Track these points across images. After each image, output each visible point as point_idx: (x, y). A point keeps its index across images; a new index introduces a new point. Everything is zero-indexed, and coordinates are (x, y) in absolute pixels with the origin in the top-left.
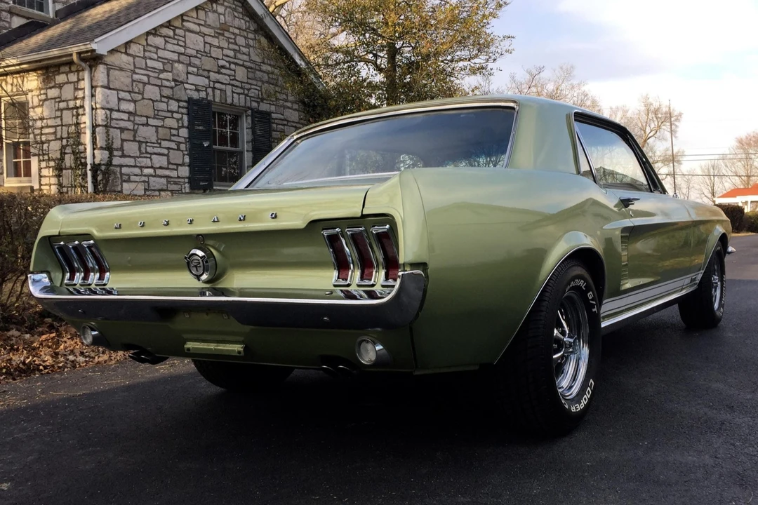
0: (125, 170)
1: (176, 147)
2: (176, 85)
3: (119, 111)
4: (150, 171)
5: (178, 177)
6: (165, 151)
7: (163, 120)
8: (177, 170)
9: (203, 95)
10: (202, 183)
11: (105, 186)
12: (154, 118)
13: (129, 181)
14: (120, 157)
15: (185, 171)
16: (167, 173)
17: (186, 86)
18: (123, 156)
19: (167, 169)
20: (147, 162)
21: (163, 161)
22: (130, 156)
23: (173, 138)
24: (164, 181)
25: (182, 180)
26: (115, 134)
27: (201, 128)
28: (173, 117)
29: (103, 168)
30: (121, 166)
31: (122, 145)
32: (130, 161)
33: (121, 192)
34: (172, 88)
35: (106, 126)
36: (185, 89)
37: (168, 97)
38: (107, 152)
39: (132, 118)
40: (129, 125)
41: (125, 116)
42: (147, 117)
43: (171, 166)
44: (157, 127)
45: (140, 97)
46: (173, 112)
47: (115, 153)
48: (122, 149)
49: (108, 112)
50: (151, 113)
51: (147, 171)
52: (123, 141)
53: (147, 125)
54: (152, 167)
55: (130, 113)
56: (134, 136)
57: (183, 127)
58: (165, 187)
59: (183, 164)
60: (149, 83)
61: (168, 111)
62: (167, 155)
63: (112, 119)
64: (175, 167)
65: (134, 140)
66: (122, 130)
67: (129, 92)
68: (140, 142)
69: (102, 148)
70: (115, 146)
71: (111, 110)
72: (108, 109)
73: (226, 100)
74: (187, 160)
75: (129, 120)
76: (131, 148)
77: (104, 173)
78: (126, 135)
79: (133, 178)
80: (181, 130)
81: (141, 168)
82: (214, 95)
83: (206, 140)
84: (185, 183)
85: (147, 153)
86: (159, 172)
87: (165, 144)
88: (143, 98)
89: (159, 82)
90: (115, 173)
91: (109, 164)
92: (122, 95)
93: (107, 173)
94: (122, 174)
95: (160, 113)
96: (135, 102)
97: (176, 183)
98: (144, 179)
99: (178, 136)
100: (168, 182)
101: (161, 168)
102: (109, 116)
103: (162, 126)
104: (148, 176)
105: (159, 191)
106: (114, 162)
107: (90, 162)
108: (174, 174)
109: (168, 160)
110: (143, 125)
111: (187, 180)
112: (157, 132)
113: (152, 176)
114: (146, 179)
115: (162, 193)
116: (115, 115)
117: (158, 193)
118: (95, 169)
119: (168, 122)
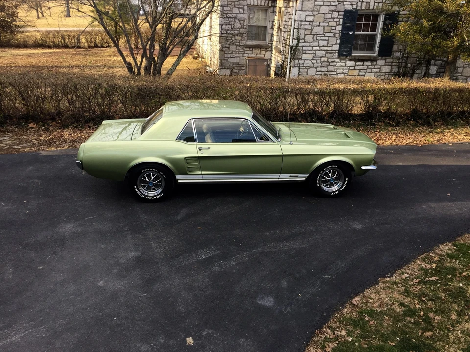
0: (304, 48)
1: (333, 36)
2: (339, 4)
3: (305, 21)
4: (318, 48)
5: (332, 50)
6: (327, 38)
7: (328, 23)
8: (332, 47)
9: (355, 7)
10: (344, 53)
11: (294, 56)
12: (324, 22)
13: (305, 53)
14: (303, 42)
15: (337, 47)
16: (326, 48)
17: (345, 3)
18: (304, 42)
19: (327, 46)
20: (316, 44)
21: (325, 43)
22: (308, 42)
23: (332, 31)
24: (324, 52)
25: (335, 52)
26: (302, 32)
27: (349, 25)
28: (334, 21)
29: (294, 48)
30: (303, 47)
31: (304, 37)
32: (308, 44)
33: (301, 58)
34: (336, 6)
35: (298, 29)
36: (344, 5)
37: (333, 11)
38: (297, 41)
39: (311, 24)
40: (310, 27)
41: (308, 23)
42: (320, 22)
43: (329, 45)
44: (324, 26)
45: (317, 12)
46: (334, 18)
47: (301, 41)
48: (304, 39)
49: (300, 22)
50: (322, 20)
51: (315, 48)
52: (305, 35)
53: (319, 26)
54: (318, 46)
55: (311, 21)
56: (311, 32)
57: (339, 25)
58: (324, 56)
59: (336, 44)
60: (323, 5)
61: (332, 18)
62: (328, 40)
63: (301, 25)
64: (331, 45)
65: (311, 34)
66: (305, 30)
67: (312, 11)
68: (314, 35)
69: (295, 39)
70: (301, 38)
71: (301, 21)
73: (369, 8)
74: (339, 41)
75: (310, 25)
76: (309, 38)
77: (294, 51)
78: (308, 32)
79: (307, 52)
80: (337, 27)
81: (313, 47)
82: (361, 6)
83: (351, 31)
84: (336, 53)
85: (317, 39)
86: (322, 48)
87: (327, 34)
88: (319, 13)
89: (329, 4)
90: (299, 50)
91: (297, 46)
92: (308, 13)
93: (295, 50)
94: (302, 50)
95: (327, 20)
96: (314, 15)
97: (330, 53)
98: (313, 52)
99: (336, 30)
100: (326, 53)
101: (323, 46)
102: (300, 24)
103: (327, 26)
104: (316, 50)
105: (321, 57)
106: (299, 45)
107: (291, 45)
108: (330, 49)
109: (328, 42)
110: (317, 26)
111: (337, 52)
112: (324, 29)
113: (318, 50)
114: (314, 52)
115: (322, 58)
116: (303, 23)
117: (320, 58)
118: (292, 48)
119: (331, 24)
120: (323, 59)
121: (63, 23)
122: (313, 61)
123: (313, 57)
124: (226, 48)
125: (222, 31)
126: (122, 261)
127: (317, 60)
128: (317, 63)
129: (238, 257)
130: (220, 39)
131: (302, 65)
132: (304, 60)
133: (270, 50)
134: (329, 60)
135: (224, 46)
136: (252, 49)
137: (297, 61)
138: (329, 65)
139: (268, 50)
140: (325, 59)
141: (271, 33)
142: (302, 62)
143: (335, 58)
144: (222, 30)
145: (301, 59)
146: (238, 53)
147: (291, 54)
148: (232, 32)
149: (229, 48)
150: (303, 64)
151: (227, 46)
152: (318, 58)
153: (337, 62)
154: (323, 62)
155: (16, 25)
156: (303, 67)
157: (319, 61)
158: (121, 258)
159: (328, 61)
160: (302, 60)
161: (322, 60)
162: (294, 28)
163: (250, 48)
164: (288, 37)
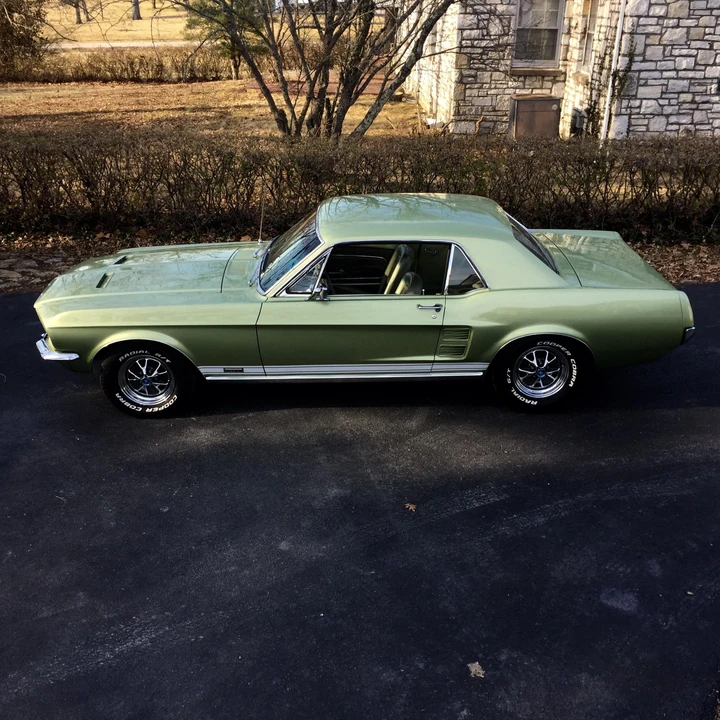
0: (643, 75)
1: (708, 47)
3: (648, 16)
4: (673, 74)
5: (705, 78)
6: (694, 52)
7: (698, 19)
8: (704, 70)
11: (619, 91)
12: (688, 18)
13: (645, 85)
14: (641, 62)
15: (715, 71)
16: (691, 74)
18: (644, 61)
19: (694, 70)
20: (670, 65)
21: (689, 62)
22: (652, 61)
23: (706, 37)
24: (686, 82)
25: (710, 81)
26: (640, 40)
28: (711, 15)
29: (621, 74)
30: (640, 71)
31: (645, 50)
32: (651, 66)
35: (631, 34)
38: (627, 59)
39: (661, 22)
40: (657, 29)
41: (654, 21)
42: (679, 19)
43: (697, 67)
44: (689, 27)
46: (712, 9)
47: (636, 59)
48: (643, 54)
49: (635, 19)
50: (685, 14)
51: (666, 74)
52: (646, 46)
53: (678, 26)
54: (675, 70)
55: (660, 17)
56: (660, 40)
58: (686, 90)
59: (714, 64)
61: (707, 9)
63: (638, 26)
64: (703, 68)
65: (659, 45)
66: (648, 35)
68: (665, 46)
69: (624, 55)
70: (637, 52)
71: (639, 17)
72: (636, 16)
75: (657, 24)
76: (655, 52)
77: (620, 79)
78: (653, 40)
79: (650, 82)
80: (718, 28)
81: (662, 71)
84: (712, 84)
85: (671, 55)
86: (681, 74)
87: (694, 44)
90: (631, 78)
91: (628, 69)
93: (623, 80)
94: (639, 79)
95: (696, 13)
96: (668, 4)
97: (700, 84)
98: (662, 82)
99: (714, 34)
100: (690, 84)
101: (685, 70)
102: (635, 24)
103: (697, 26)
104: (668, 79)
105: (679, 93)
106: (633, 68)
107: (613, 67)
108: (699, 75)
109: (696, 61)
110: (673, 27)
111: (715, 81)
112: (688, 33)
113: (673, 78)
114: (665, 82)
115: (681, 95)
116: (643, 21)
117: (676, 96)
118: (615, 74)
119: (703, 21)
120: (683, 97)
121: (129, 33)
122: (661, 102)
123: (662, 93)
124: (470, 76)
125: (464, 42)
126: (317, 504)
127: (669, 99)
128: (670, 105)
129: (547, 508)
130: (457, 59)
131: (637, 111)
132: (642, 99)
133: (562, 78)
134: (697, 99)
135: (466, 72)
136: (525, 77)
137: (625, 103)
138: (697, 109)
139: (558, 79)
140: (689, 97)
141: (566, 43)
142: (637, 103)
143: (711, 95)
144: (463, 39)
145: (635, 97)
146: (493, 86)
147: (613, 86)
148: (484, 44)
149: (475, 77)
150: (640, 107)
151: (473, 73)
152: (672, 96)
153: (713, 103)
154: (684, 102)
155: (42, 38)
156: (638, 114)
157: (673, 102)
158: (314, 498)
159: (693, 102)
160: (636, 99)
161: (681, 100)
162: (623, 33)
163: (519, 76)
164: (608, 52)
